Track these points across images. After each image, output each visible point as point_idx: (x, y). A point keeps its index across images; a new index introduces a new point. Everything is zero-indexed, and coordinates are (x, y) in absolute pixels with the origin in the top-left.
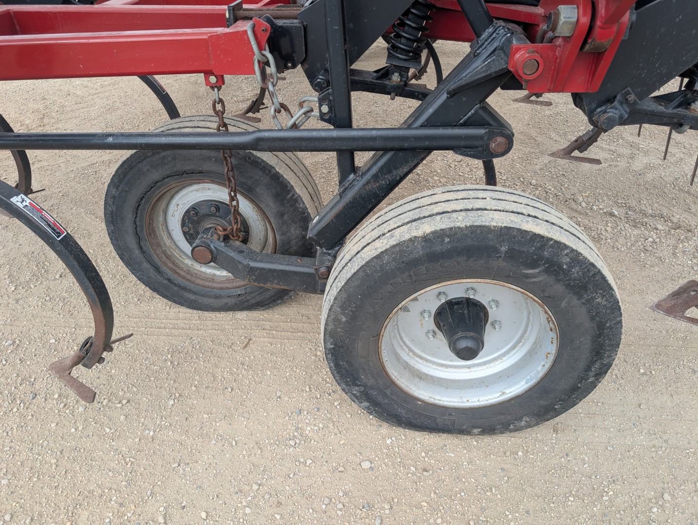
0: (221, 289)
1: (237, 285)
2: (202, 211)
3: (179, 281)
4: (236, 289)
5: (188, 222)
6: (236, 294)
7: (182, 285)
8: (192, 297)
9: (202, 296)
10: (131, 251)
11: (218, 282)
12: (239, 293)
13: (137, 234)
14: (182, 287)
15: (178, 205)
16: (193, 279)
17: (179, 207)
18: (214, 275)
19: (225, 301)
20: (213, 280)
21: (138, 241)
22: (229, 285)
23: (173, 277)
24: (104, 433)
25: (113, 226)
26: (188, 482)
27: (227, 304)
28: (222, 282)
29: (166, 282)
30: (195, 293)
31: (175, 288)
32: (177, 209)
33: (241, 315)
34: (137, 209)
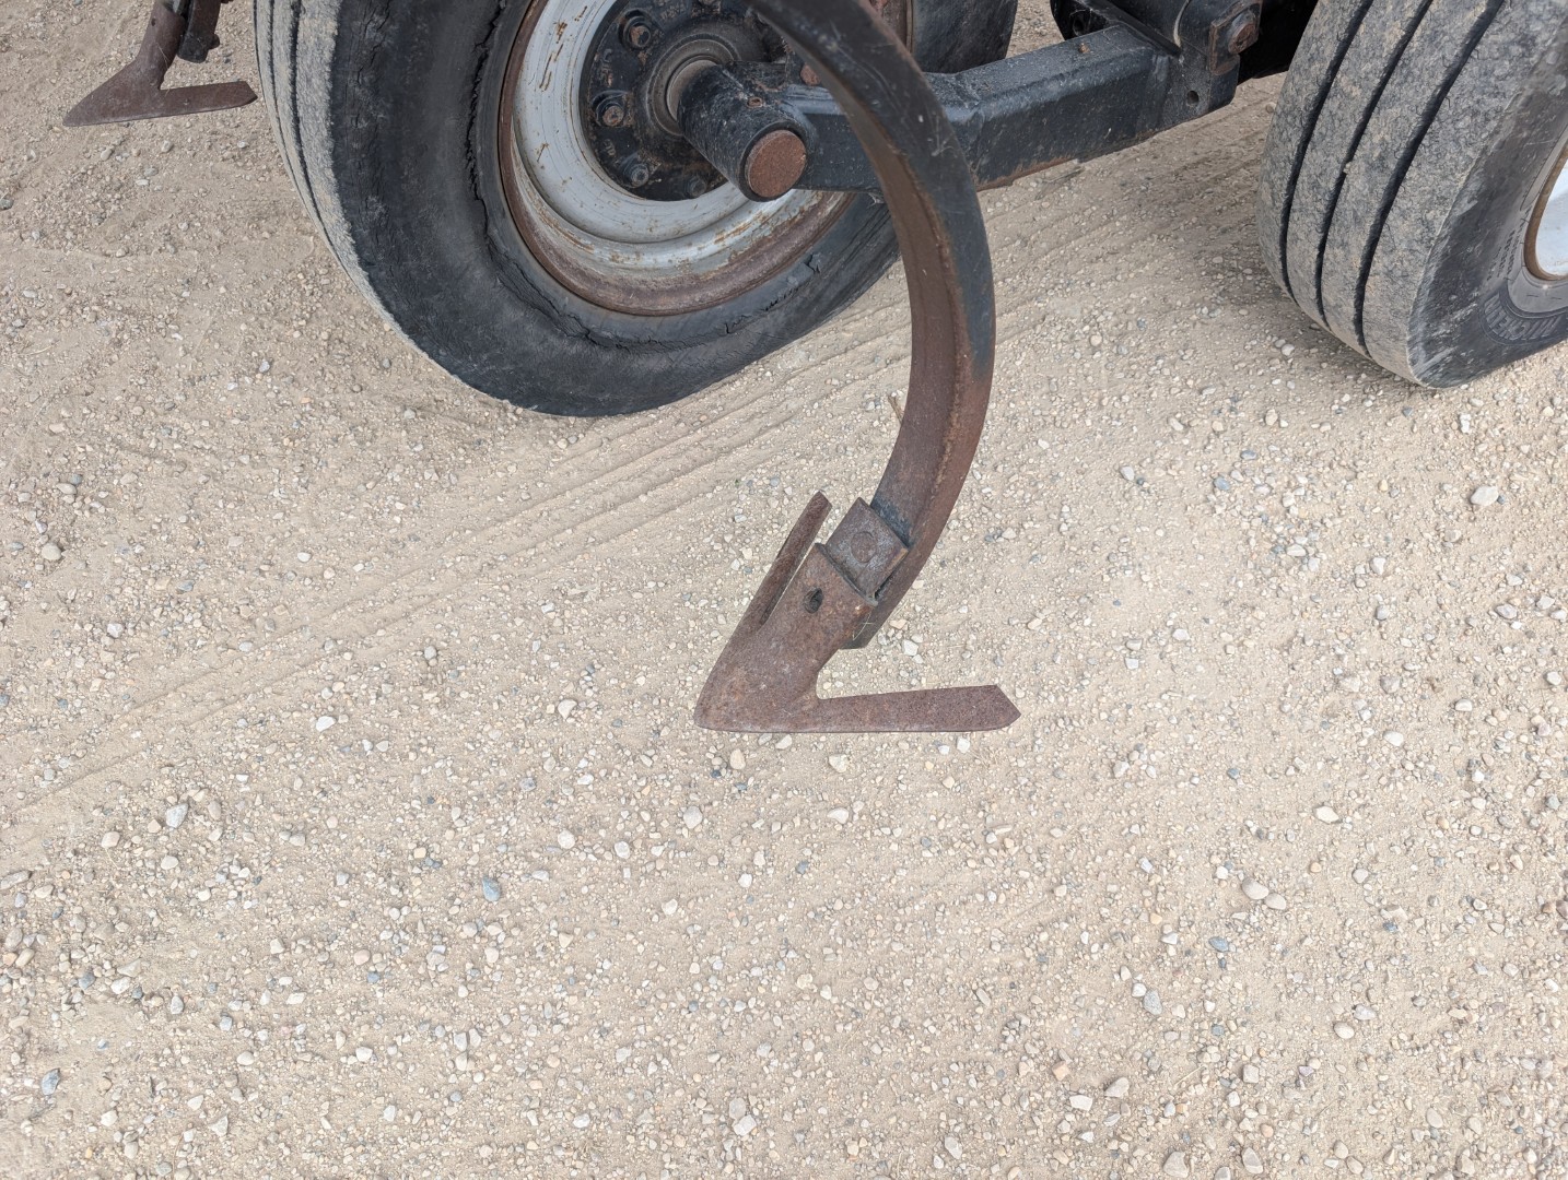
0: (737, 293)
1: (776, 260)
2: (663, 15)
3: (614, 326)
4: (780, 277)
5: (614, 86)
6: (785, 291)
7: (627, 336)
8: (655, 363)
9: (686, 346)
10: (457, 279)
11: (714, 279)
12: (794, 282)
13: (477, 198)
14: (629, 341)
15: (563, 26)
16: (647, 305)
17: (567, 32)
18: (686, 264)
19: (756, 329)
20: (698, 283)
21: (480, 227)
22: (750, 275)
23: (595, 318)
24: (840, 828)
25: (383, 200)
26: (1196, 781)
27: (765, 334)
28: (724, 276)
29: (577, 348)
30: (665, 347)
31: (607, 357)
32: (557, 47)
33: (793, 356)
34: (475, 80)
